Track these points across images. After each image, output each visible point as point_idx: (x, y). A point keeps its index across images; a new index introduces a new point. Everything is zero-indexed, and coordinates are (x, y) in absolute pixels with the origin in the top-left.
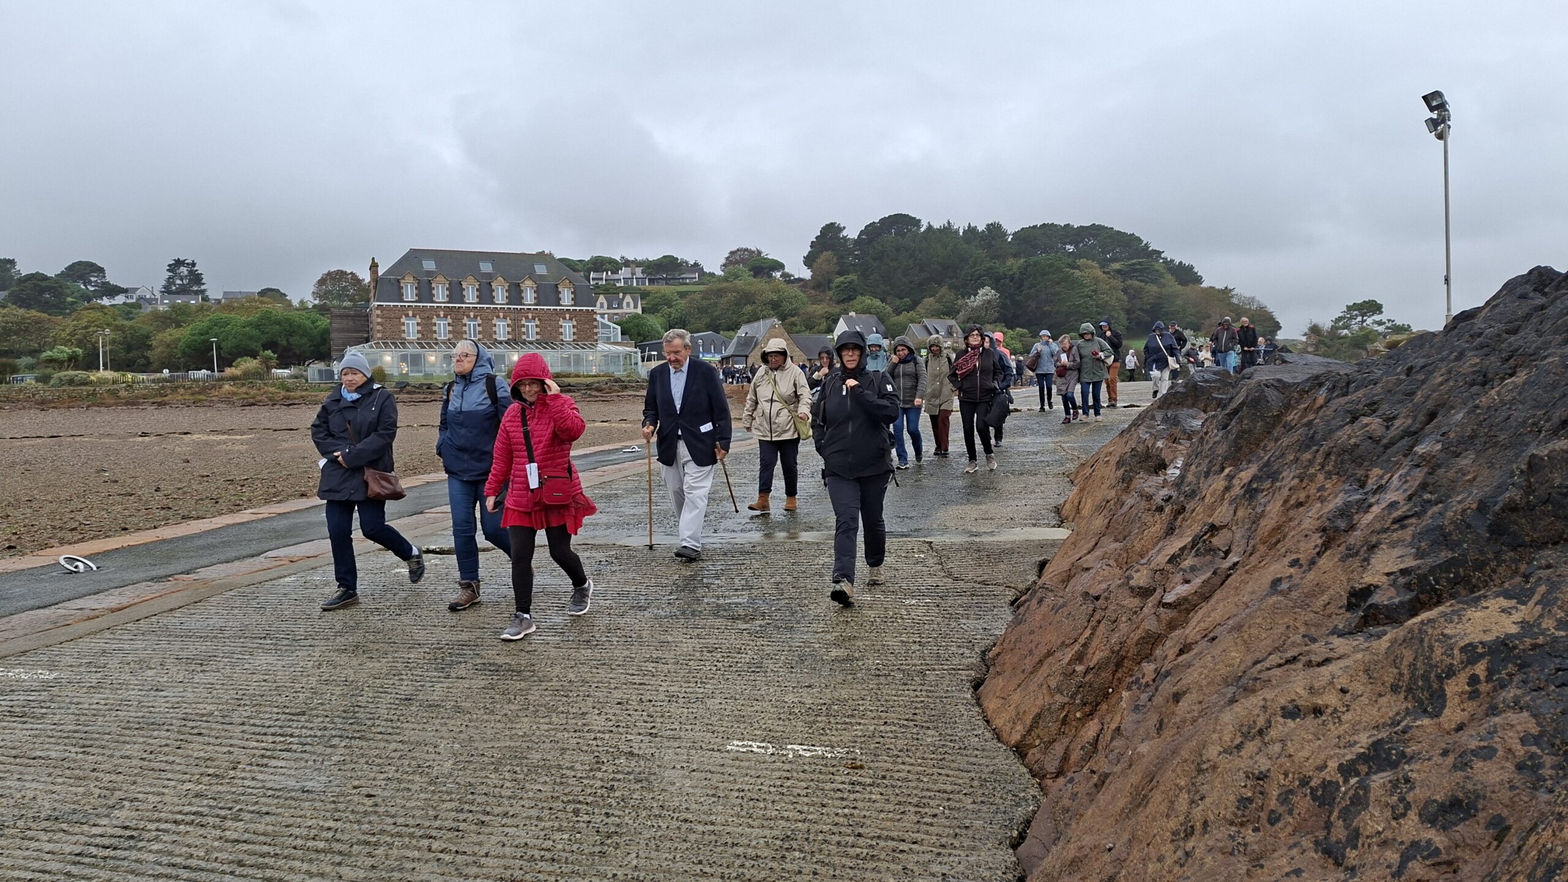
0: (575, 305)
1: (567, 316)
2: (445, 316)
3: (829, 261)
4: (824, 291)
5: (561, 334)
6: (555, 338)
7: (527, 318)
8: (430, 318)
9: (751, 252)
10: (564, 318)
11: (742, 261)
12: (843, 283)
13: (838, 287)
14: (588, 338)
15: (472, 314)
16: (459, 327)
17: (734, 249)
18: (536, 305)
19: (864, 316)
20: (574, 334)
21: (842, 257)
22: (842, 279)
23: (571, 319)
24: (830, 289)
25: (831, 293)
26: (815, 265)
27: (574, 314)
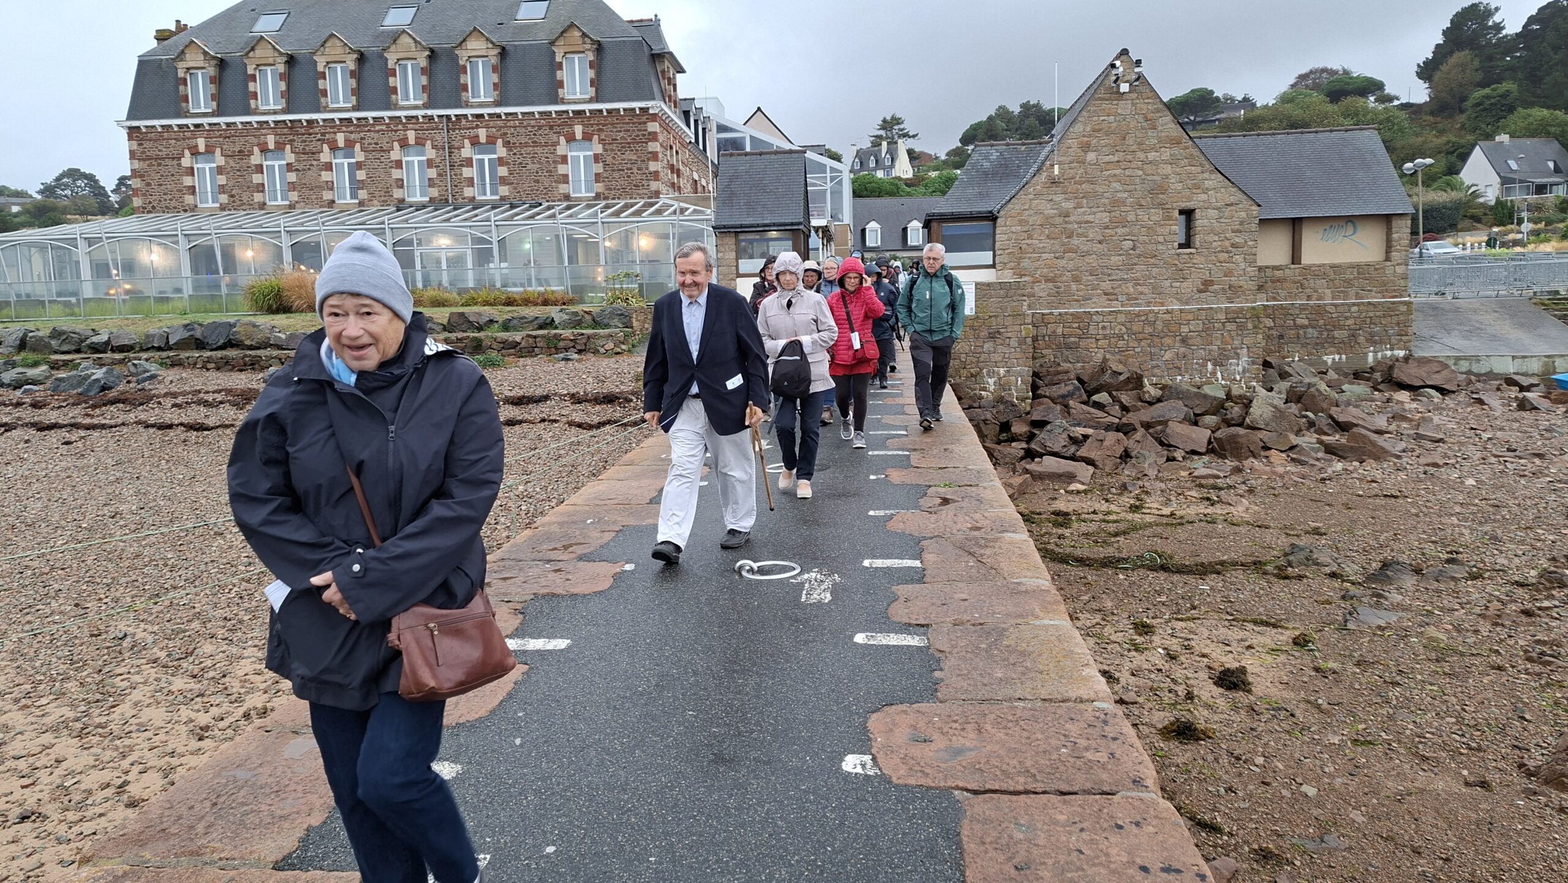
0: (597, 99)
1: (578, 130)
2: (280, 147)
3: (1463, 66)
4: (1451, 116)
5: (565, 179)
6: (548, 190)
7: (475, 141)
8: (244, 154)
9: (1332, 72)
10: (571, 139)
11: (1316, 87)
12: (1488, 97)
13: (1478, 104)
14: (633, 188)
15: (341, 139)
16: (312, 173)
17: (1304, 70)
18: (498, 104)
19: (1528, 142)
20: (598, 178)
21: (1490, 58)
22: (1487, 91)
23: (587, 137)
24: (1462, 111)
25: (1462, 118)
26: (1438, 75)
27: (594, 123)
